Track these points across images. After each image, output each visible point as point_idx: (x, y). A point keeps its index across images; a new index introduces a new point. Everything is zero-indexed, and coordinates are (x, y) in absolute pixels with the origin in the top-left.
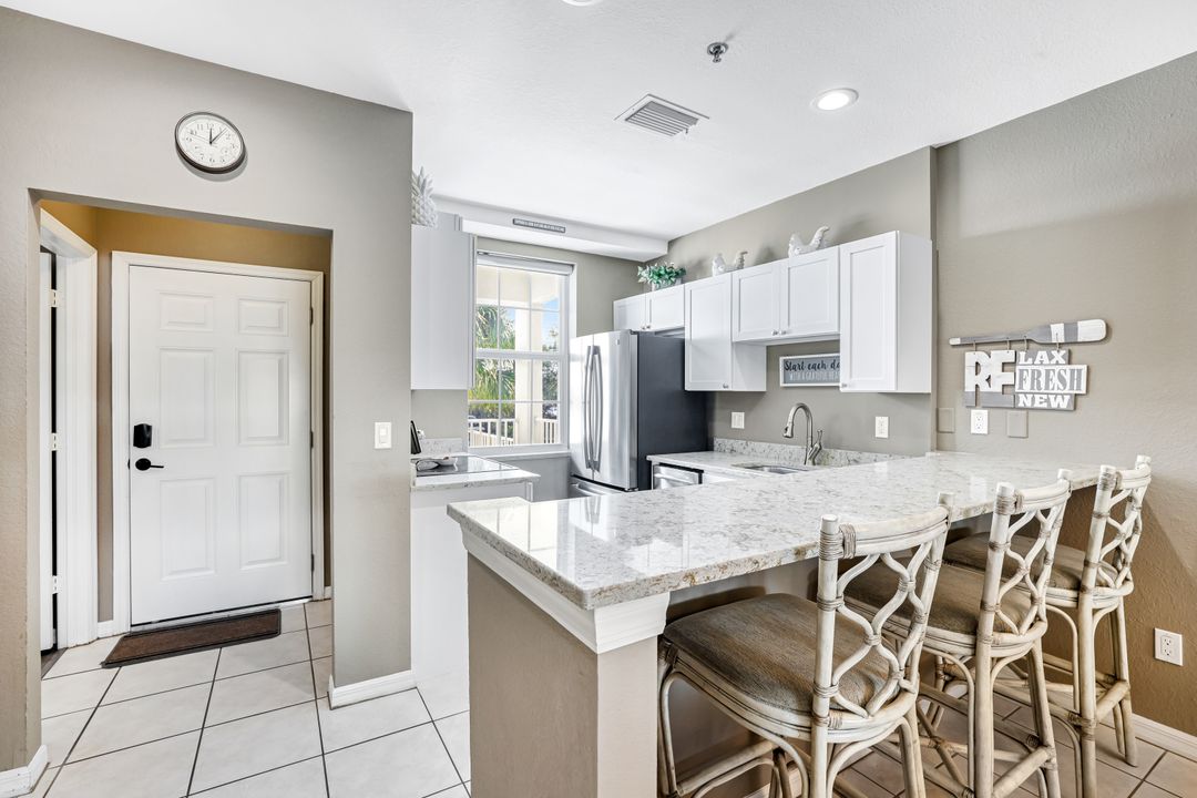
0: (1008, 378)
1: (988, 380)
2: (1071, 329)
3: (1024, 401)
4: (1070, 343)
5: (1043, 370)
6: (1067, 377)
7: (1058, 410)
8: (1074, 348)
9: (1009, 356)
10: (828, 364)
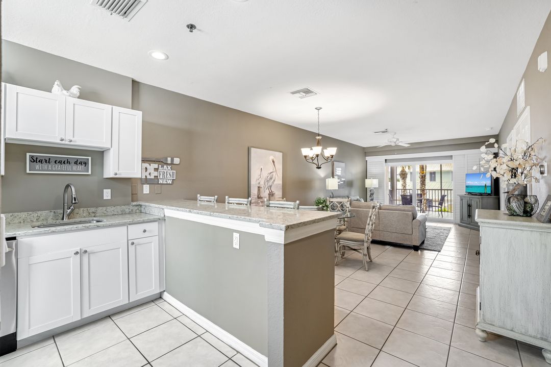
0: (156, 174)
1: (150, 174)
2: (172, 160)
3: (161, 181)
4: (172, 164)
5: (165, 171)
6: (171, 174)
7: (169, 184)
8: (172, 165)
9: (156, 166)
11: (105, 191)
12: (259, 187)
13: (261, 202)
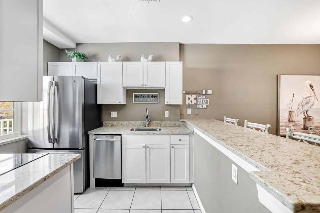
0: (195, 101)
1: (191, 102)
2: (206, 91)
3: (198, 106)
4: (206, 94)
5: (201, 99)
6: (206, 101)
7: (204, 108)
8: (207, 95)
9: (195, 96)
10: (150, 96)
11: (166, 112)
12: (290, 111)
13: (293, 126)
